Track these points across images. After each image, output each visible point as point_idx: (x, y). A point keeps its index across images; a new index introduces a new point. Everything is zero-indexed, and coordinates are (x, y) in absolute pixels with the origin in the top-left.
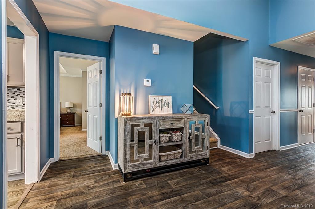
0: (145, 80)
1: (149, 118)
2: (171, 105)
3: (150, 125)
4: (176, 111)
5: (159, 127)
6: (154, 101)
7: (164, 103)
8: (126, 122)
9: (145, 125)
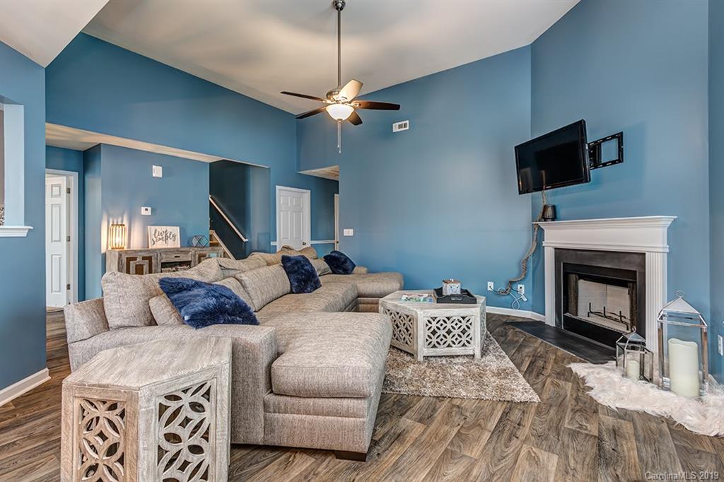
0: (143, 209)
1: (149, 251)
2: (178, 237)
3: (150, 259)
4: (186, 244)
5: (161, 260)
6: (155, 233)
7: (168, 235)
8: (120, 255)
9: (144, 258)
